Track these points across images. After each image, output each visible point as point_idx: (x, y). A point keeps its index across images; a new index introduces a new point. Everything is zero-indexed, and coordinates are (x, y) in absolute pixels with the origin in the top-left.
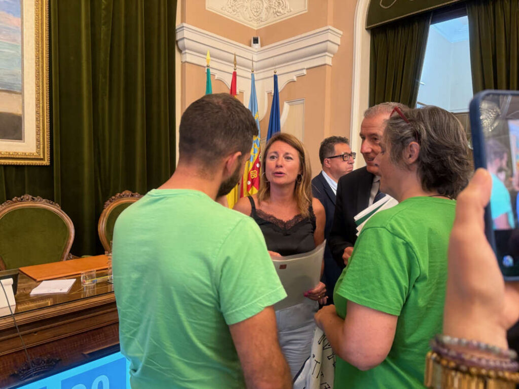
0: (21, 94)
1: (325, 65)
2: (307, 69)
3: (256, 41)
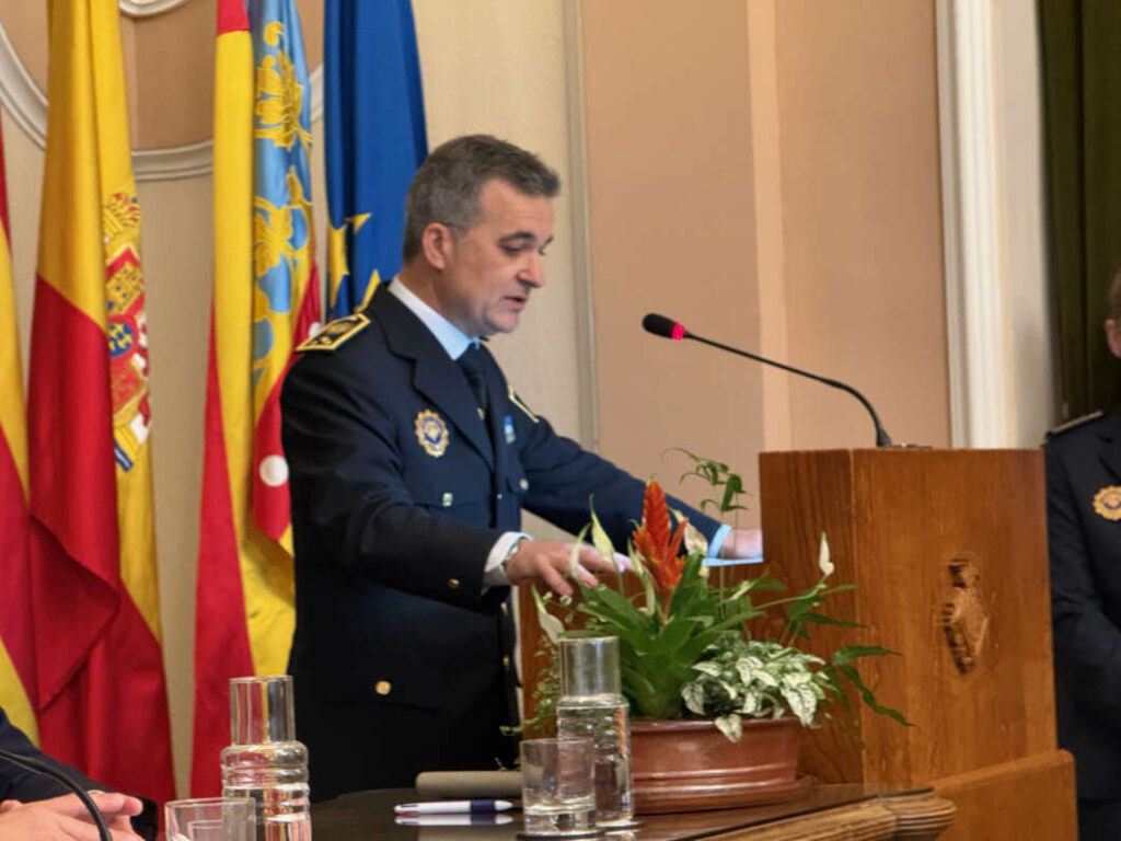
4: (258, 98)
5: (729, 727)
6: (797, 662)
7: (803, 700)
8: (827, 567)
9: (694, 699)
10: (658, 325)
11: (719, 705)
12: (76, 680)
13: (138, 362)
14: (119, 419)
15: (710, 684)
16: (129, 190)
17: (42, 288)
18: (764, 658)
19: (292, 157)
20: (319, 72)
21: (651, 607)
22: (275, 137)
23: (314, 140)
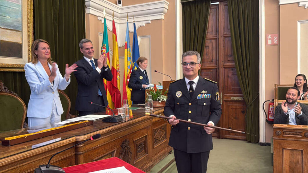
0: (21, 32)
1: (162, 19)
2: (151, 20)
3: (120, 2)
4: (128, 53)
5: (160, 101)
6: (165, 97)
7: (165, 100)
8: (167, 90)
9: (157, 99)
10: (156, 71)
11: (159, 100)
12: (114, 94)
13: (119, 72)
14: (117, 76)
15: (159, 98)
16: (118, 60)
17: (112, 67)
18: (162, 96)
19: (130, 58)
20: (132, 52)
21: (154, 93)
22: (129, 56)
23: (132, 57)
